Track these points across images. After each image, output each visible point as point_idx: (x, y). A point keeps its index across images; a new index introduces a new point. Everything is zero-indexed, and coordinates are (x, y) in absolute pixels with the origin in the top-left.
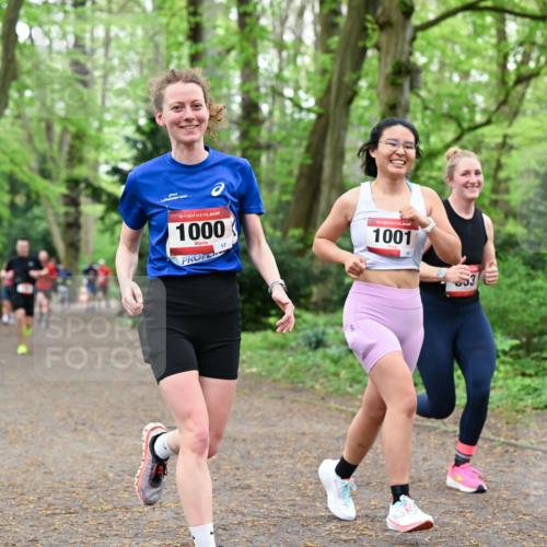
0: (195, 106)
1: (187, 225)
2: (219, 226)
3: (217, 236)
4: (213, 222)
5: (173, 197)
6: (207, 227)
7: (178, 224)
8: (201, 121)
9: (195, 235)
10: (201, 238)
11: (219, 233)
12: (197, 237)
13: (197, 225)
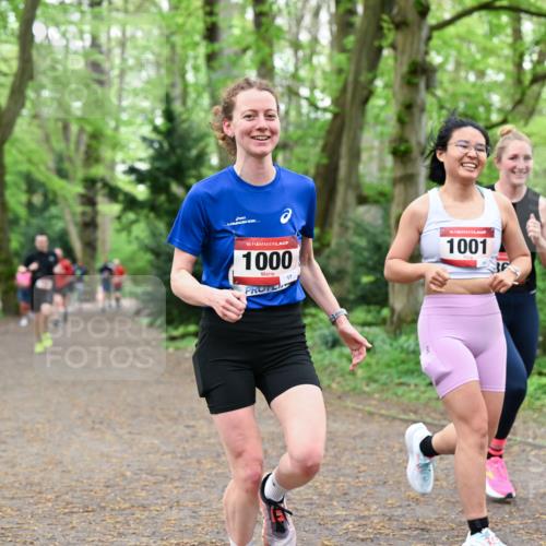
0: (269, 116)
1: (254, 254)
2: (287, 256)
3: (285, 267)
4: (281, 252)
5: (241, 221)
6: (275, 257)
7: (245, 252)
8: (273, 133)
9: (261, 265)
10: (268, 269)
11: (287, 264)
12: (264, 268)
13: (265, 255)
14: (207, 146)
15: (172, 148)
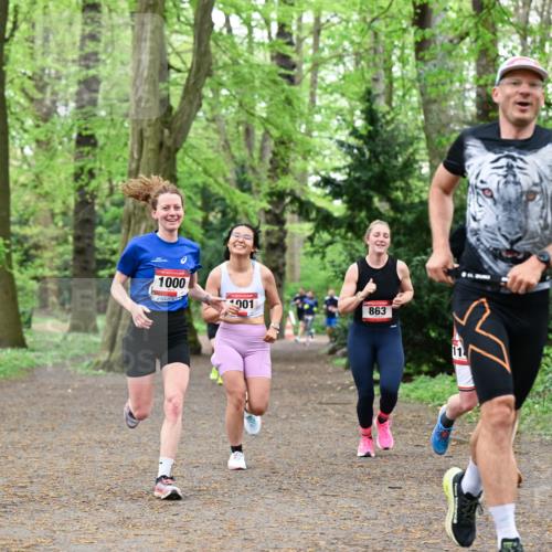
0: (177, 208)
1: (165, 278)
2: (183, 281)
4: (179, 278)
6: (176, 281)
7: (161, 277)
11: (182, 285)
13: (171, 279)
14: (416, 151)
15: (375, 155)
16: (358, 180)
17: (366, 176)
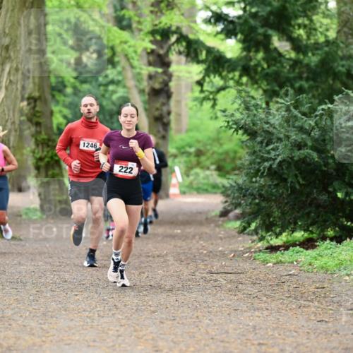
16: (254, 16)
17: (264, 11)
